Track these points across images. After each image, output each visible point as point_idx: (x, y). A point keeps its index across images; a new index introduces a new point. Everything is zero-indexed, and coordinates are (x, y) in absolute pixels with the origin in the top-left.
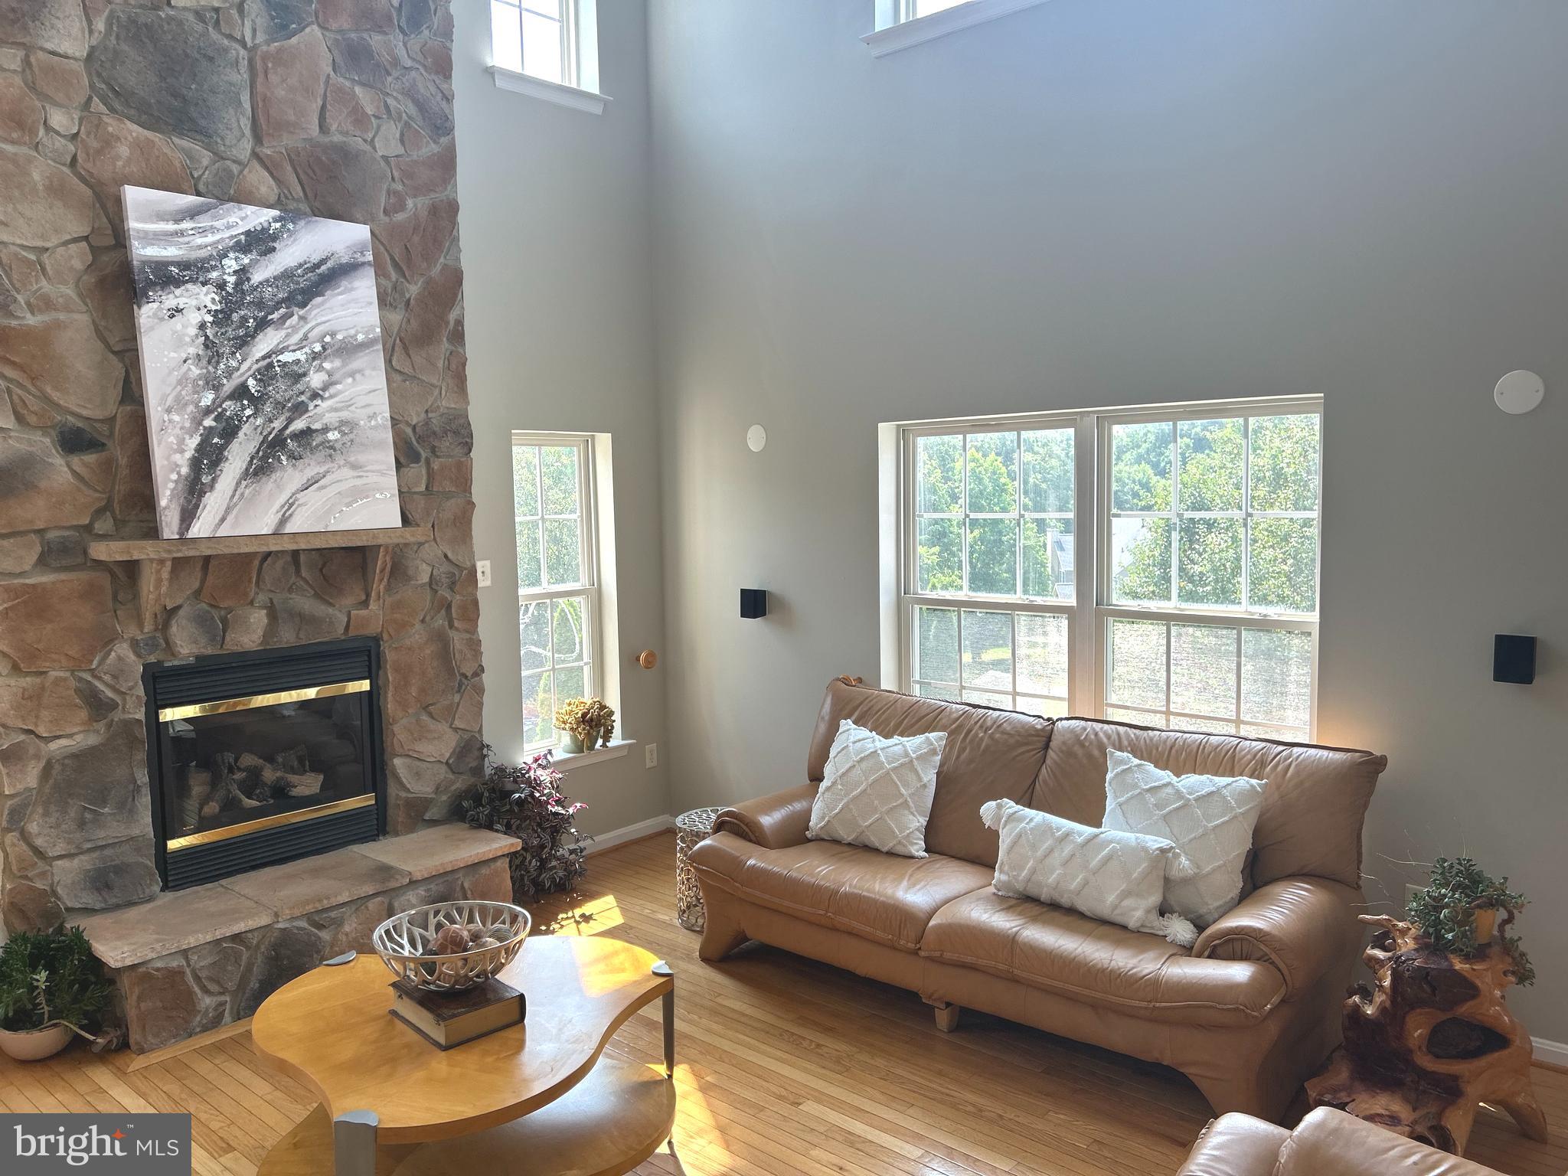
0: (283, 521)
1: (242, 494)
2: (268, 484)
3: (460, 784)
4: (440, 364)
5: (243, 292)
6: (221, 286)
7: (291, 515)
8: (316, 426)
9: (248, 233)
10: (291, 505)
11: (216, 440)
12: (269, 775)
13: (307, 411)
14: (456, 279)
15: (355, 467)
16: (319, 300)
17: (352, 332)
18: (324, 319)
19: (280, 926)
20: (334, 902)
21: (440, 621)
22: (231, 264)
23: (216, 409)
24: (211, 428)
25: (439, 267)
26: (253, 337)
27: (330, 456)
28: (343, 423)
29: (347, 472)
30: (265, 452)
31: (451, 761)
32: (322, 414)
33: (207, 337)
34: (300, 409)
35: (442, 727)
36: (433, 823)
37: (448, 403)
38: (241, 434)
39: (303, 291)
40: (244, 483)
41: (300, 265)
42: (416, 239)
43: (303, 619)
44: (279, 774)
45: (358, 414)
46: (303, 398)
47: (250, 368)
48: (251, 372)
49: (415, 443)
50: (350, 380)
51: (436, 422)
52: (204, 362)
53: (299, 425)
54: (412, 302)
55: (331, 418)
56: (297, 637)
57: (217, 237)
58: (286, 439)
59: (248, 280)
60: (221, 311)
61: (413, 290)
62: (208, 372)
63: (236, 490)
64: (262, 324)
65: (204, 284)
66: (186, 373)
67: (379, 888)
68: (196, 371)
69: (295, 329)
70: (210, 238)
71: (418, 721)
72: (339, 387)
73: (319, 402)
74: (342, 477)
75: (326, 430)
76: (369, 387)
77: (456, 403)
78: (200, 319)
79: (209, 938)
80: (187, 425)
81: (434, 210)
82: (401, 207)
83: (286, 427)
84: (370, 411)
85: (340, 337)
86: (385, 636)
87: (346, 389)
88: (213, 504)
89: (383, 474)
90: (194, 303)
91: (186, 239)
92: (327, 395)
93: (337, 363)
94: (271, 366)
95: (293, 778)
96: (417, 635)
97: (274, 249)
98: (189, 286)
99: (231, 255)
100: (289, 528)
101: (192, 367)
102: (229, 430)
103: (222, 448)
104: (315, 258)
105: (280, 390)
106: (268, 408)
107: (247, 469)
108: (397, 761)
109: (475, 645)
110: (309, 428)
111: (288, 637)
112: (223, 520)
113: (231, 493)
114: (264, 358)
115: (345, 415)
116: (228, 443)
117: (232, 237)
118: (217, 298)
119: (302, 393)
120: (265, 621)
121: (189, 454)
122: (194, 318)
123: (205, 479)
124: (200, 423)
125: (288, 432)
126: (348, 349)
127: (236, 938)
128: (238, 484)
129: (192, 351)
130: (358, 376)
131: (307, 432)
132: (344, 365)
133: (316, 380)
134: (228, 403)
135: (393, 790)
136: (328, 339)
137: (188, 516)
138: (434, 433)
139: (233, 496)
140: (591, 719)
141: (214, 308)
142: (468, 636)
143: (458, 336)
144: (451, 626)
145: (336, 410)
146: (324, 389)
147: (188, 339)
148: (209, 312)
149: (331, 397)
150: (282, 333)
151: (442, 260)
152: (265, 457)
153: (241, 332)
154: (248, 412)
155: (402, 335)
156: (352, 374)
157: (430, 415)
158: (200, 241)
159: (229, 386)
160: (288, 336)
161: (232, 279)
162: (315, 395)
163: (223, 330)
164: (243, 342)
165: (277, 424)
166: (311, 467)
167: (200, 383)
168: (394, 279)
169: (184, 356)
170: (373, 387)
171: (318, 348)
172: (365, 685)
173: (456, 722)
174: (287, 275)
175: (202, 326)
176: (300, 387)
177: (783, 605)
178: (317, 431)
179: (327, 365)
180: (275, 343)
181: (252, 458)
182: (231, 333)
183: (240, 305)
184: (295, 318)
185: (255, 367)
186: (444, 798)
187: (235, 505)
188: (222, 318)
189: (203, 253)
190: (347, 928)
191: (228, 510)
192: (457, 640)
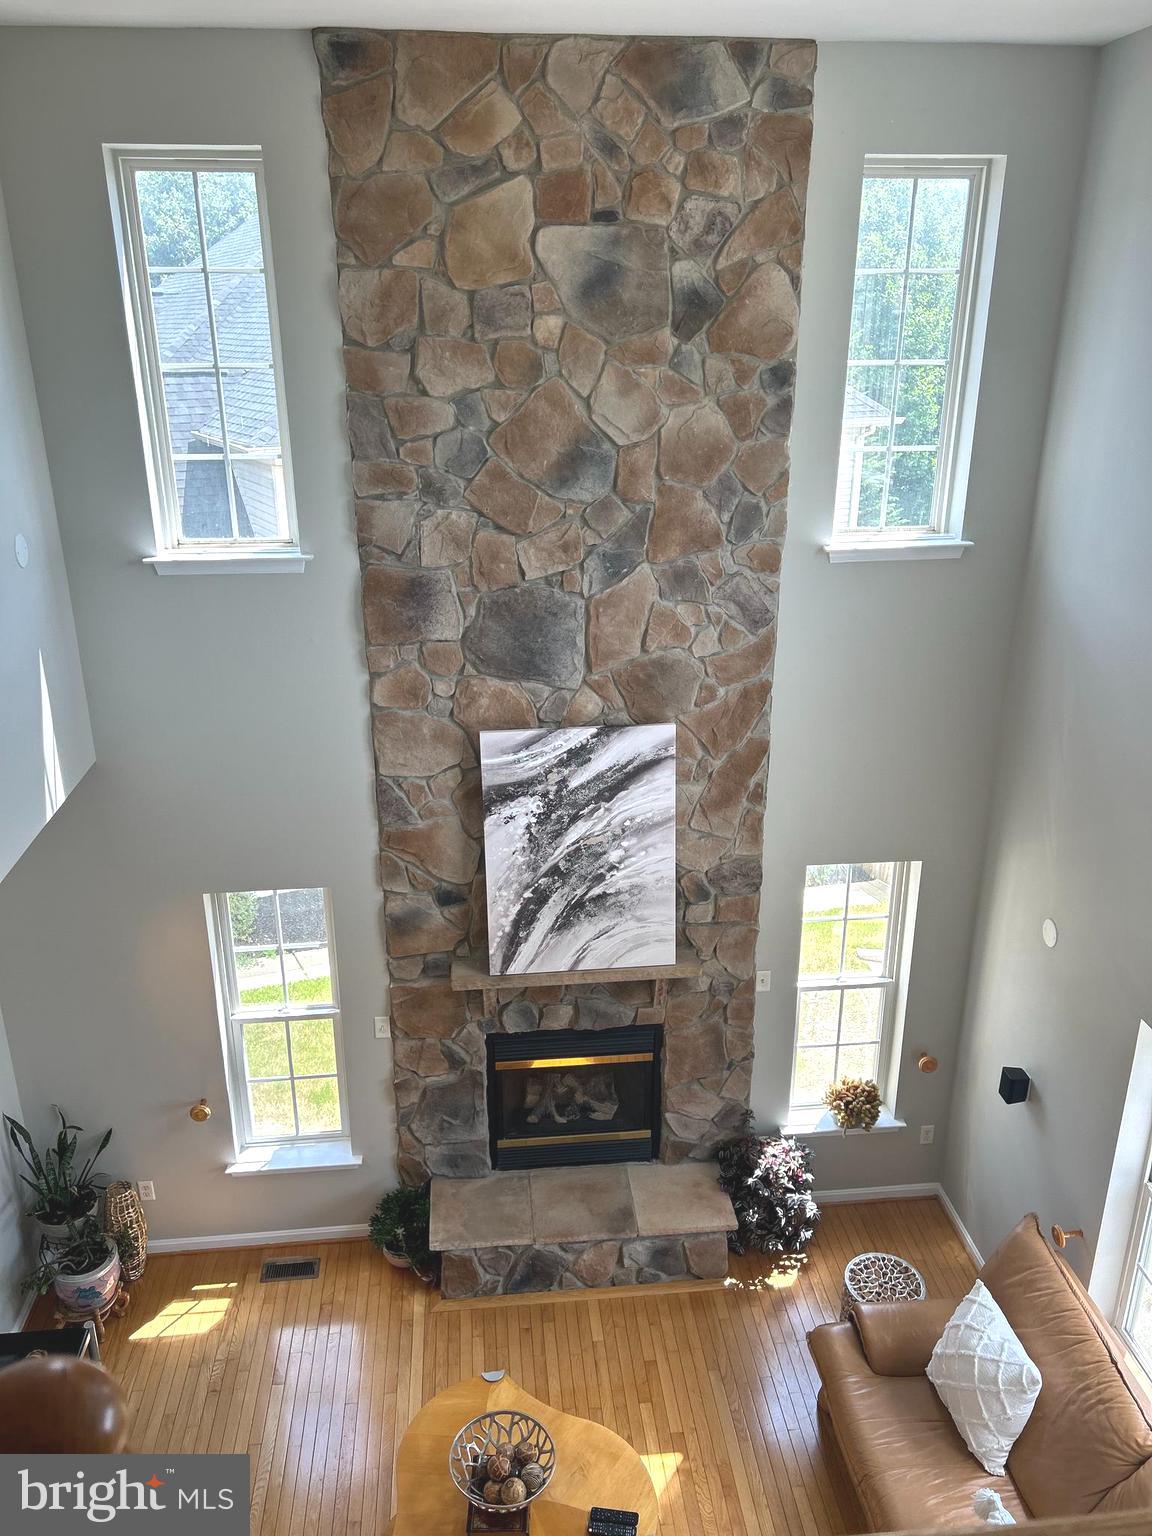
0: (577, 962)
1: (548, 944)
2: (568, 935)
4: (736, 822)
5: (561, 797)
6: (545, 795)
7: (584, 957)
8: (611, 891)
9: (570, 751)
10: (585, 950)
11: (532, 907)
13: (604, 880)
14: (762, 749)
15: (639, 920)
16: (623, 793)
17: (650, 815)
18: (626, 808)
19: (537, 1247)
21: (717, 1018)
22: (554, 777)
23: (533, 885)
24: (529, 898)
25: (745, 741)
26: (566, 829)
27: (620, 912)
28: (633, 887)
29: (632, 924)
30: (568, 912)
31: (715, 1120)
32: (617, 881)
33: (531, 834)
34: (600, 878)
35: (710, 1095)
36: (695, 1160)
37: (741, 851)
38: (551, 901)
39: (609, 789)
40: (550, 936)
41: (611, 768)
43: (599, 1015)
44: (586, 1098)
45: (648, 879)
46: (602, 870)
47: (562, 853)
48: (562, 856)
49: (707, 885)
50: (643, 853)
51: (726, 870)
52: (528, 852)
53: (597, 891)
54: (714, 775)
55: (623, 884)
56: (593, 1025)
57: (544, 759)
58: (585, 902)
59: (567, 786)
60: (543, 814)
61: (717, 764)
62: (530, 859)
63: (543, 941)
64: (574, 819)
65: (532, 795)
66: (513, 862)
67: (612, 1236)
68: (521, 859)
69: (600, 819)
70: (540, 760)
71: (689, 1089)
72: (633, 859)
73: (615, 872)
74: (627, 928)
75: (618, 893)
76: (659, 857)
77: (747, 851)
78: (527, 822)
79: (489, 1244)
80: (512, 898)
81: (745, 695)
82: (712, 696)
83: (586, 894)
84: (658, 875)
85: (638, 820)
86: (667, 1027)
87: (638, 861)
88: (526, 951)
89: (662, 923)
90: (524, 810)
91: (522, 765)
92: (622, 866)
93: (634, 841)
94: (579, 849)
95: (594, 1104)
96: (693, 1028)
97: (590, 759)
98: (521, 799)
99: (555, 770)
100: (581, 967)
101: (519, 857)
102: (541, 898)
103: (536, 911)
104: (623, 761)
105: (584, 866)
106: (573, 880)
107: (553, 926)
108: (668, 1115)
110: (604, 893)
111: (585, 1024)
112: (532, 962)
113: (539, 943)
114: (573, 844)
115: (635, 880)
116: (540, 908)
117: (556, 757)
118: (541, 804)
119: (602, 867)
120: (572, 1012)
121: (512, 917)
122: (523, 821)
123: (522, 934)
124: (521, 896)
125: (587, 897)
126: (643, 829)
127: (509, 1247)
128: (546, 936)
129: (519, 845)
130: (651, 850)
131: (604, 896)
132: (638, 843)
133: (614, 856)
134: (543, 880)
135: (665, 1133)
136: (628, 823)
137: (508, 960)
138: (724, 877)
139: (541, 945)
141: (538, 812)
142: (740, 1030)
143: (758, 796)
144: (726, 1021)
145: (629, 877)
146: (619, 863)
147: (517, 837)
148: (534, 815)
149: (625, 867)
150: (590, 823)
151: (749, 734)
152: (568, 916)
153: (558, 827)
154: (557, 885)
155: (702, 802)
156: (645, 849)
157: (723, 861)
158: (531, 764)
159: (544, 868)
160: (594, 824)
161: (554, 788)
162: (612, 868)
163: (544, 828)
164: (558, 834)
165: (579, 892)
166: (603, 922)
167: (524, 867)
168: (699, 757)
169: (513, 849)
170: (662, 857)
171: (618, 831)
172: (648, 1057)
173: (723, 1093)
174: (599, 777)
175: (528, 827)
176: (600, 862)
178: (611, 894)
179: (625, 844)
180: (584, 831)
181: (558, 918)
182: (549, 828)
183: (559, 805)
184: (602, 810)
185: (566, 851)
186: (708, 1144)
187: (542, 951)
188: (543, 819)
189: (533, 773)
190: (585, 1257)
191: (537, 955)
192: (729, 1033)
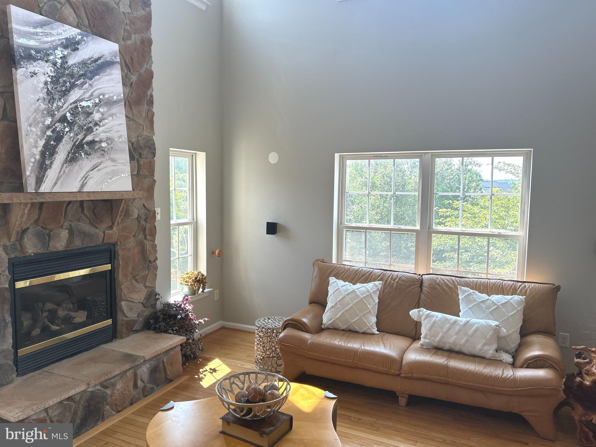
0: (83, 186)
1: (64, 171)
2: (76, 167)
3: (147, 312)
4: (144, 115)
5: (65, 68)
6: (55, 64)
7: (86, 183)
8: (97, 139)
9: (67, 39)
10: (86, 178)
11: (52, 143)
12: (61, 313)
13: (93, 131)
14: (150, 75)
15: (113, 160)
16: (97, 77)
17: (112, 95)
18: (100, 87)
19: (90, 390)
20: (113, 374)
21: (141, 236)
22: (59, 53)
23: (52, 127)
24: (50, 136)
25: (144, 69)
26: (69, 92)
27: (103, 154)
28: (108, 139)
29: (109, 163)
30: (74, 150)
31: (144, 302)
32: (99, 133)
33: (48, 89)
34: (89, 130)
35: (141, 286)
36: (137, 331)
37: (146, 133)
38: (64, 140)
39: (91, 72)
40: (65, 165)
41: (89, 59)
42: (135, 54)
43: (85, 235)
44: (66, 312)
45: (114, 135)
46: (91, 125)
47: (67, 107)
48: (68, 110)
49: (133, 151)
50: (111, 118)
51: (142, 142)
52: (47, 102)
53: (89, 138)
54: (133, 84)
55: (103, 136)
56: (83, 244)
57: (53, 39)
58: (84, 145)
59: (67, 62)
60: (55, 77)
61: (134, 78)
62: (49, 107)
63: (61, 169)
64: (73, 86)
65: (47, 61)
66: (38, 107)
67: (132, 365)
68: (43, 106)
69: (87, 90)
70: (49, 39)
71: (132, 283)
72: (106, 121)
73: (98, 128)
74: (107, 165)
75: (101, 141)
76: (119, 122)
77: (149, 133)
78: (45, 79)
79: (58, 400)
80: (39, 133)
81: (143, 42)
82: (130, 38)
83: (84, 139)
84: (119, 134)
85: (106, 96)
86: (119, 243)
87: (109, 122)
88: (51, 174)
89: (125, 165)
90: (42, 70)
91: (39, 37)
92: (101, 124)
93: (105, 109)
94: (76, 107)
95: (73, 314)
96: (131, 243)
97: (78, 49)
98: (40, 62)
99: (59, 48)
100: (85, 189)
101: (42, 104)
102: (58, 138)
103: (55, 147)
104: (96, 56)
105: (81, 120)
106: (76, 128)
107: (66, 158)
108: (123, 303)
109: (154, 247)
110: (93, 140)
111: (78, 243)
112: (55, 184)
113: (59, 170)
114: (74, 103)
115: (109, 135)
116: (58, 144)
117: (59, 40)
118: (53, 70)
119: (91, 122)
120: (67, 235)
121: (40, 148)
122: (43, 78)
123: (48, 162)
124: (45, 133)
125: (85, 141)
126: (110, 103)
127: (70, 399)
128: (63, 165)
129: (41, 95)
130: (114, 116)
131: (92, 143)
132: (108, 111)
133: (97, 116)
134: (57, 124)
135: (120, 317)
136: (101, 97)
137: (39, 181)
138: (141, 147)
139: (60, 172)
140: (199, 280)
141: (51, 74)
142: (151, 243)
143: (151, 102)
144: (146, 238)
145: (105, 132)
146: (100, 122)
147: (39, 89)
148: (49, 76)
149: (103, 125)
150: (82, 92)
151: (145, 66)
152: (74, 154)
153: (64, 89)
154: (67, 129)
155: (129, 99)
156: (112, 115)
157: (139, 138)
158: (46, 39)
159: (58, 115)
160: (84, 93)
161: (59, 61)
162: (96, 124)
163: (56, 87)
164: (65, 93)
165: (80, 137)
166: (94, 160)
167: (45, 112)
168: (126, 72)
169: (38, 97)
170: (121, 122)
171: (97, 101)
172: (108, 267)
173: (146, 283)
174: (84, 63)
175: (46, 83)
176: (90, 119)
177: (285, 229)
178: (97, 141)
179: (101, 110)
180: (79, 96)
181: (69, 153)
182: (59, 89)
183: (63, 75)
184: (87, 84)
185: (70, 107)
186: (141, 319)
187: (61, 176)
188: (55, 80)
189: (46, 46)
190: (118, 387)
191: (58, 179)
192: (148, 244)
